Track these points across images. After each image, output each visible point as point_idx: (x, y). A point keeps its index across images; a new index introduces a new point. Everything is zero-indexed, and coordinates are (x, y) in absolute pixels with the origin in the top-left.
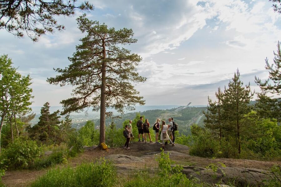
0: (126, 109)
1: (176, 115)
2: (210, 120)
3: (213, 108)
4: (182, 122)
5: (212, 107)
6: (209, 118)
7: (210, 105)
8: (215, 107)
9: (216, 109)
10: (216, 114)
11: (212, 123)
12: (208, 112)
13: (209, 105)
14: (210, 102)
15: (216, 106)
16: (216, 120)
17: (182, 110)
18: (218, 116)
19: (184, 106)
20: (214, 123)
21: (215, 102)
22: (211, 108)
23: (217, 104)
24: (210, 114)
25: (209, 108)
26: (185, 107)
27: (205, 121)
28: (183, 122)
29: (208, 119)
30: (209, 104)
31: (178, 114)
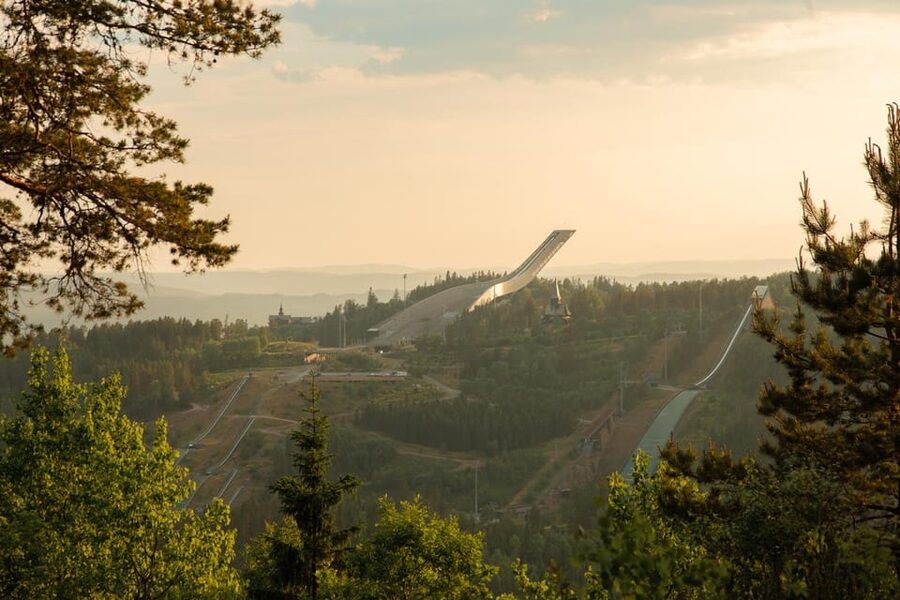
0: (52, 302)
1: (394, 383)
2: (815, 387)
3: (843, 281)
4: (468, 463)
5: (834, 277)
6: (809, 374)
7: (821, 257)
8: (865, 275)
9: (864, 293)
10: (867, 337)
11: (832, 417)
12: (800, 316)
13: (809, 257)
14: (813, 230)
15: (867, 263)
16: (866, 386)
17: (469, 322)
18: (879, 359)
19: (488, 280)
20: (846, 415)
21: (858, 230)
22: (825, 283)
23: (873, 252)
24: (818, 342)
25: (814, 285)
26: (498, 290)
27: (773, 402)
28: (477, 464)
29: (798, 384)
30: (812, 246)
31: (417, 374)
